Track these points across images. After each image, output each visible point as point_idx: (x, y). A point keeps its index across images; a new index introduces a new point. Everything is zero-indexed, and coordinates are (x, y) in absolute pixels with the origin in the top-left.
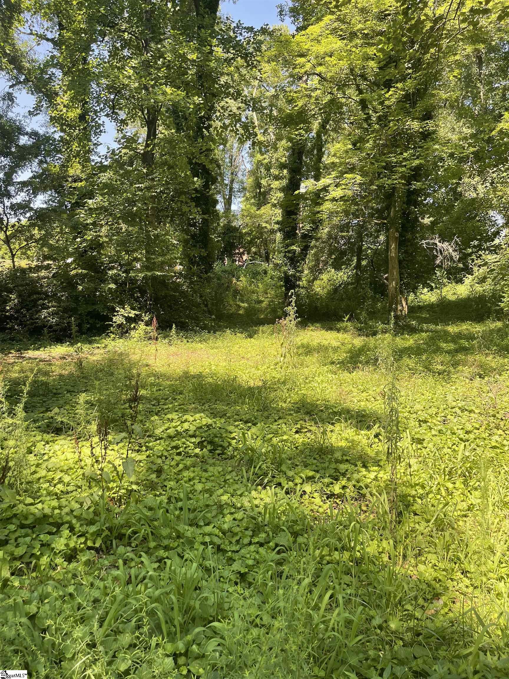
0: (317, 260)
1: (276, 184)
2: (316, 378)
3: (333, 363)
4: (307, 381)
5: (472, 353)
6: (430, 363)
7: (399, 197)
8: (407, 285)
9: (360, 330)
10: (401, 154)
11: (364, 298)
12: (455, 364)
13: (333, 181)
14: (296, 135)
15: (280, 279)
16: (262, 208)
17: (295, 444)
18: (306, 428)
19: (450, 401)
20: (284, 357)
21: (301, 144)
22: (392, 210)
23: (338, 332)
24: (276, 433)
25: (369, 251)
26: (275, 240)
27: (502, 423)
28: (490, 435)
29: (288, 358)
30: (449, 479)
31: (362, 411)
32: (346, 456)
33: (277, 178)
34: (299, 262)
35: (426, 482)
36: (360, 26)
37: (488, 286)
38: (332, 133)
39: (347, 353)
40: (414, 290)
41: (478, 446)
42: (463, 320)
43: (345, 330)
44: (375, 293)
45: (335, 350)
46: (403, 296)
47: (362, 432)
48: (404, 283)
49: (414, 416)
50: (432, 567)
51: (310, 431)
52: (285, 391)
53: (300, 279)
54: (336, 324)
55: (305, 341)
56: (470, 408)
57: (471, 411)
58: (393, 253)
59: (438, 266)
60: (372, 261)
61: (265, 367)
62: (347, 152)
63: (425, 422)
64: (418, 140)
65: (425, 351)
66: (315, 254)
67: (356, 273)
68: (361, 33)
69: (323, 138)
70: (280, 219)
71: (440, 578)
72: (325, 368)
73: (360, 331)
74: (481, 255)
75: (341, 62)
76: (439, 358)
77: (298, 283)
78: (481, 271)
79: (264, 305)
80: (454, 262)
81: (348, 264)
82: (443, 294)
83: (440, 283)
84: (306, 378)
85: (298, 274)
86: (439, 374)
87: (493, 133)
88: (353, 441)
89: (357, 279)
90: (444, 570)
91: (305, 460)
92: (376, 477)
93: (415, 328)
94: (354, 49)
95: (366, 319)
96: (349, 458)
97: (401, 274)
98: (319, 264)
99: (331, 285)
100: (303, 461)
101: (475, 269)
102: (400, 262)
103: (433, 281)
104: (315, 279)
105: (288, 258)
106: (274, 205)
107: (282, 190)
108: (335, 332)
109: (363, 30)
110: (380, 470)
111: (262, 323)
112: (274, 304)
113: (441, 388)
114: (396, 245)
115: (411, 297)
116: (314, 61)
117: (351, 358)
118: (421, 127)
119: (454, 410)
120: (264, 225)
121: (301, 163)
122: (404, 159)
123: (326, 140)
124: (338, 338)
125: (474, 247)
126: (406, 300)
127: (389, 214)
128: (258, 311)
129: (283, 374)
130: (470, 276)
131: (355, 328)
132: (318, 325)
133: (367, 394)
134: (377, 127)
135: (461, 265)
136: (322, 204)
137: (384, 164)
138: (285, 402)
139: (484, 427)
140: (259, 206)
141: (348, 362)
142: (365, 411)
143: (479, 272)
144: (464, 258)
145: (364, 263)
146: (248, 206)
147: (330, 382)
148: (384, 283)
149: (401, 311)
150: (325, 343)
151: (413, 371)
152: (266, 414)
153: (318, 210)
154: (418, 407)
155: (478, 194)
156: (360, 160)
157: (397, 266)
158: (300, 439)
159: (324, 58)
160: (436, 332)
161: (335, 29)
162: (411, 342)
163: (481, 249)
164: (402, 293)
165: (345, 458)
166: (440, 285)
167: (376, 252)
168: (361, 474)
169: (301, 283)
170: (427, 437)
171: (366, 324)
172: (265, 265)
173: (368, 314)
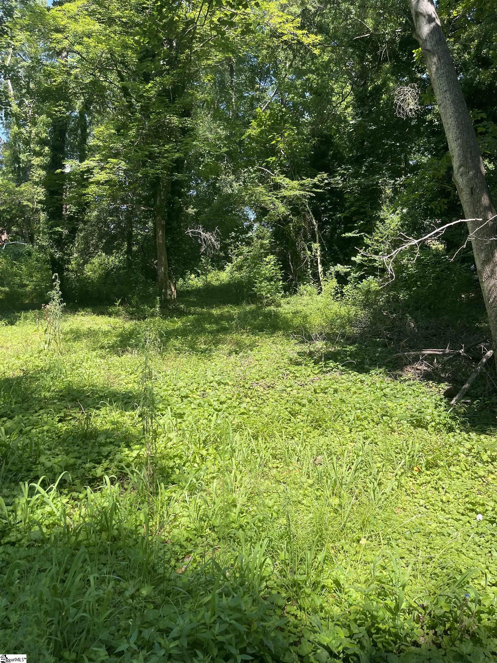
0: (87, 243)
1: (36, 161)
2: (84, 364)
3: (102, 347)
4: (74, 367)
5: (231, 333)
6: (195, 344)
7: (164, 187)
8: (175, 271)
9: (132, 314)
10: (164, 145)
11: (136, 283)
12: (216, 344)
13: (96, 164)
14: (56, 111)
15: (46, 261)
16: (23, 185)
17: (56, 434)
18: (71, 416)
19: (209, 376)
20: (49, 344)
21: (62, 121)
22: (158, 199)
23: (110, 317)
24: (35, 425)
25: (139, 237)
26: (39, 221)
27: (249, 392)
28: (240, 403)
29: (53, 346)
30: (204, 447)
31: (129, 392)
32: (110, 438)
33: (38, 154)
34: (66, 245)
35: (183, 453)
36: (118, 13)
37: (244, 273)
38: (96, 115)
39: (117, 337)
40: (183, 275)
41: (230, 414)
42: (225, 303)
43: (117, 314)
44: (146, 278)
45: (106, 334)
46: (172, 281)
47: (127, 413)
48: (172, 269)
49: (178, 393)
50: (185, 529)
51: (74, 418)
52: (49, 379)
53: (69, 262)
54: (107, 309)
55: (74, 327)
56: (225, 382)
57: (226, 384)
58: (160, 241)
59: (203, 254)
60: (142, 246)
61: (28, 356)
62: (110, 136)
63: (187, 397)
64: (178, 134)
65: (191, 332)
66: (85, 238)
67: (128, 258)
68: (120, 21)
69: (87, 119)
70: (42, 198)
71: (191, 537)
72: (94, 353)
73: (132, 316)
74: (238, 246)
75: (100, 45)
76: (202, 339)
77: (66, 266)
78: (239, 260)
79: (28, 289)
80: (217, 251)
81: (118, 248)
82: (208, 280)
83: (205, 270)
84: (74, 365)
85: (66, 257)
86: (202, 352)
87: (243, 137)
88: (118, 422)
89: (129, 264)
90: (195, 530)
91: (67, 448)
92: (138, 455)
93: (183, 311)
94: (113, 35)
95: (137, 303)
96: (112, 440)
97: (169, 260)
98: (89, 247)
99: (103, 269)
100: (64, 450)
101: (234, 258)
102: (168, 249)
103: (199, 268)
104: (86, 262)
105: (55, 240)
106: (36, 183)
107: (43, 167)
108: (107, 317)
109: (122, 18)
110: (142, 448)
111: (26, 308)
112: (41, 288)
113: (203, 365)
114: (163, 232)
115: (180, 282)
116: (71, 39)
117: (121, 342)
118: (181, 123)
119: (212, 384)
120: (25, 203)
121: (64, 141)
122: (166, 150)
123: (91, 122)
124: (109, 322)
125: (233, 238)
126: (175, 285)
127: (155, 202)
128: (22, 296)
129: (47, 362)
130: (230, 264)
131: (126, 312)
132: (89, 310)
133: (135, 376)
134: (138, 115)
135: (222, 254)
136: (87, 187)
137: (147, 153)
138: (49, 391)
139: (235, 397)
140: (19, 182)
141: (118, 346)
142: (131, 392)
143: (237, 260)
144: (224, 247)
145: (135, 248)
146: (5, 181)
147: (98, 367)
148: (155, 269)
149: (171, 295)
150: (96, 327)
151: (179, 351)
152: (25, 405)
153: (84, 192)
154: (181, 384)
155: (233, 191)
156: (125, 147)
157: (165, 252)
158: (63, 427)
159: (82, 38)
160: (201, 314)
161: (93, 11)
162: (180, 323)
163: (238, 241)
164: (170, 278)
165: (108, 440)
166: (206, 272)
167: (145, 237)
168: (123, 454)
169: (70, 266)
170: (187, 412)
171: (138, 308)
172: (28, 246)
173: (140, 299)
